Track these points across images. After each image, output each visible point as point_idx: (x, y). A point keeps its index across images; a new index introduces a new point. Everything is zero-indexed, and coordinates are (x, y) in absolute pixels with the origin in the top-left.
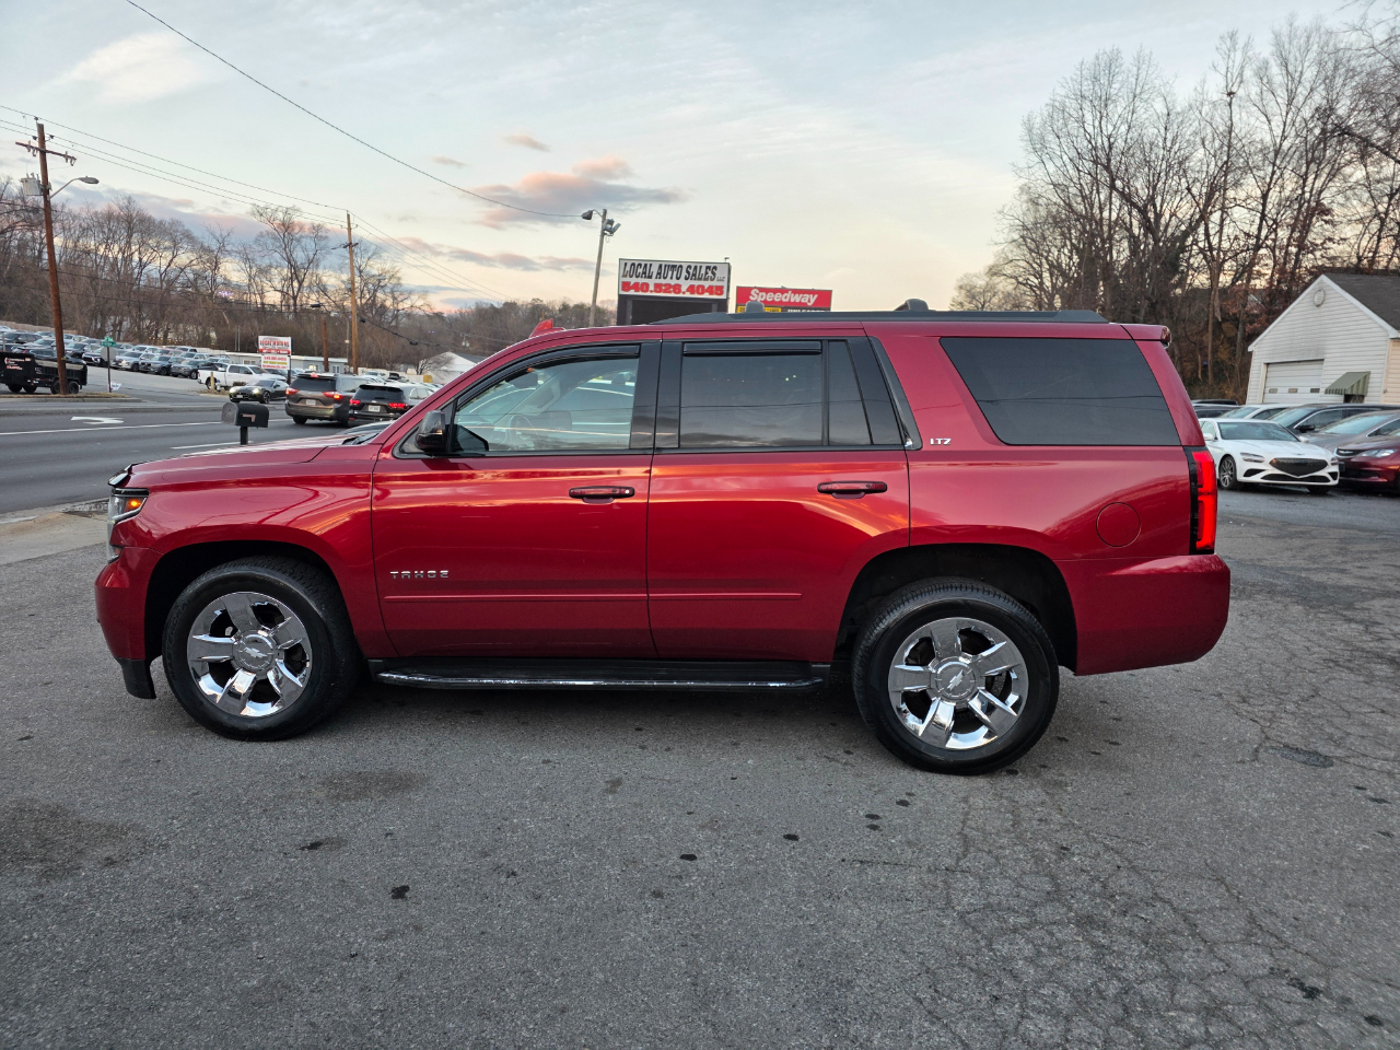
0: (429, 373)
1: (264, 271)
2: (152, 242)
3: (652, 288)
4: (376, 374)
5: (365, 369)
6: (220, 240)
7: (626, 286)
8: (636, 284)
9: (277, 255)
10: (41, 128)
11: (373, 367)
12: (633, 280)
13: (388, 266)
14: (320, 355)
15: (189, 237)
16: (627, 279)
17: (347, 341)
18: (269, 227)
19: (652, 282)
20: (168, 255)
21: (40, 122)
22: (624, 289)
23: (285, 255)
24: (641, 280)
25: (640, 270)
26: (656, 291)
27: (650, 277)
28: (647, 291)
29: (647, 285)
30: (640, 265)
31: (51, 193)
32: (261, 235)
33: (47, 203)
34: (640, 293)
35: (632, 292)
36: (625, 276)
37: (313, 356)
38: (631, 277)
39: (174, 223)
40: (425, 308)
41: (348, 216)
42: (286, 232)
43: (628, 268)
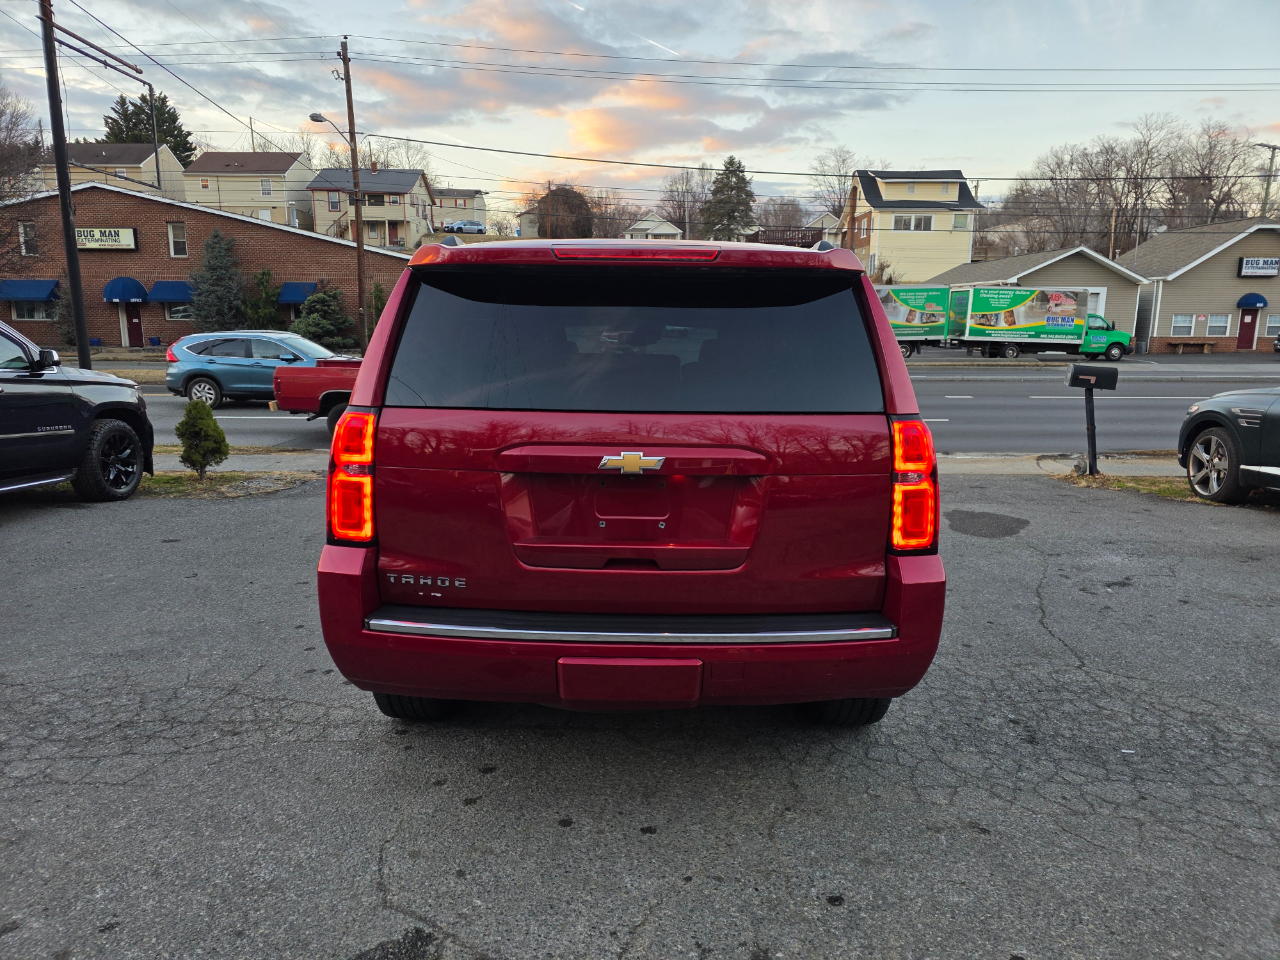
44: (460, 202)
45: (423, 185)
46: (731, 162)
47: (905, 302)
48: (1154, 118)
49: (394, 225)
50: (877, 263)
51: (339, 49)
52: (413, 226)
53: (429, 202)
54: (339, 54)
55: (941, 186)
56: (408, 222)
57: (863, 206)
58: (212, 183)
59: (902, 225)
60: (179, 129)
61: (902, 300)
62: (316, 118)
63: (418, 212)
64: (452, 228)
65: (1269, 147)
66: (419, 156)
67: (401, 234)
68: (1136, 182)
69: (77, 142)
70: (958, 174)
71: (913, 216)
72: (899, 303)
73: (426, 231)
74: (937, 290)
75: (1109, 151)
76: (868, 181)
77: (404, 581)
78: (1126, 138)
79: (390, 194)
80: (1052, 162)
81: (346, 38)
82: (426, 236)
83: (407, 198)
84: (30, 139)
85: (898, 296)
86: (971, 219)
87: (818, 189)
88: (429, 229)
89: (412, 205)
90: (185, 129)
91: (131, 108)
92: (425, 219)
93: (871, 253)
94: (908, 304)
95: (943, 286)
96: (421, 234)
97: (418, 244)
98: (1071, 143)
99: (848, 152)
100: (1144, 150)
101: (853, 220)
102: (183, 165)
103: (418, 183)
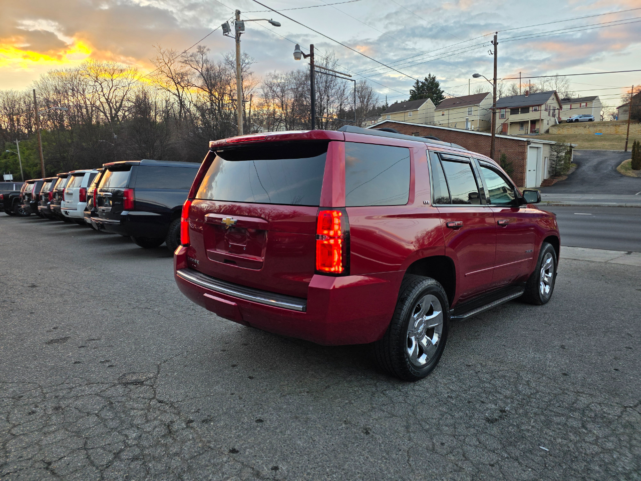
44: (583, 104)
45: (555, 98)
49: (534, 122)
51: (493, 39)
52: (545, 122)
53: (557, 107)
54: (492, 42)
56: (542, 120)
58: (446, 112)
60: (439, 90)
62: (476, 76)
63: (549, 114)
64: (572, 120)
66: (563, 83)
67: (537, 127)
69: (402, 102)
73: (554, 124)
79: (533, 106)
81: (497, 33)
82: (553, 126)
83: (543, 107)
84: (384, 104)
88: (556, 122)
89: (546, 110)
90: (442, 90)
91: (421, 84)
92: (554, 117)
96: (550, 125)
97: (547, 131)
102: (435, 105)
103: (551, 98)
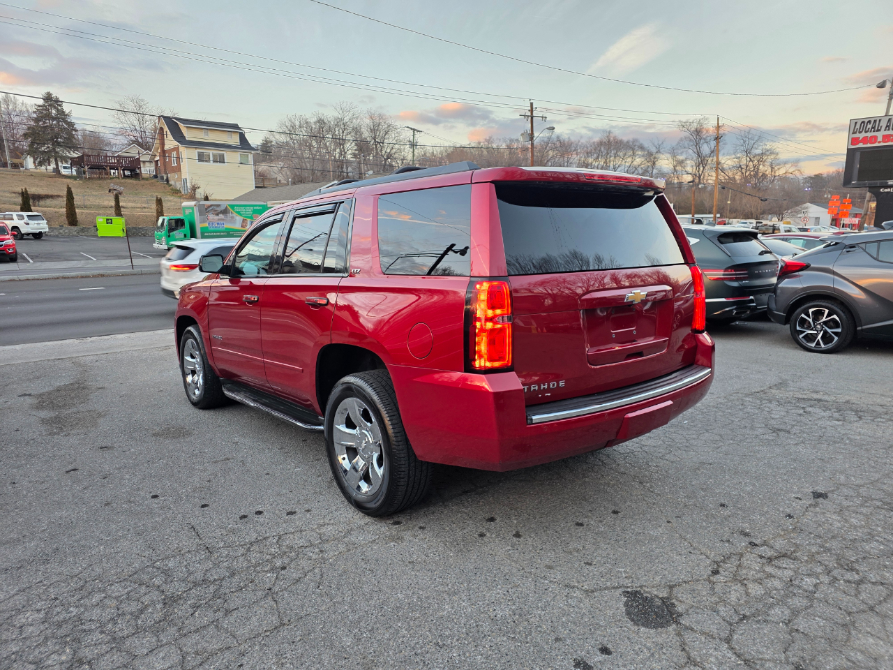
0: (788, 220)
1: (681, 163)
2: (621, 154)
3: (880, 139)
4: (746, 223)
5: (739, 220)
6: (658, 147)
7: (855, 141)
8: (865, 138)
9: (691, 151)
10: (532, 104)
11: (745, 219)
12: (862, 136)
13: (768, 147)
14: (710, 213)
15: (642, 148)
16: (857, 135)
17: (729, 202)
18: (687, 134)
19: (880, 135)
20: (629, 160)
21: (531, 101)
22: (852, 144)
23: (695, 150)
24: (869, 134)
25: (870, 126)
26: (884, 141)
27: (878, 130)
28: (875, 142)
29: (876, 137)
30: (869, 122)
31: (534, 139)
32: (681, 140)
33: (532, 144)
34: (869, 145)
35: (861, 145)
36: (854, 133)
37: (706, 214)
38: (860, 132)
39: (635, 141)
40: (797, 173)
41: (718, 118)
42: (698, 134)
43: (858, 126)
46: (48, 98)
47: (239, 213)
48: (345, 104)
50: (189, 185)
55: (227, 133)
57: (170, 143)
59: (201, 158)
61: (237, 212)
65: (411, 129)
68: (340, 142)
70: (236, 126)
71: (211, 152)
72: (235, 214)
74: (260, 206)
75: (321, 121)
76: (173, 124)
77: (532, 389)
78: (330, 114)
80: (289, 124)
85: (233, 209)
86: (251, 157)
87: (121, 126)
93: (183, 177)
94: (241, 215)
95: (263, 203)
98: (298, 114)
99: (142, 100)
100: (339, 122)
101: (164, 152)
